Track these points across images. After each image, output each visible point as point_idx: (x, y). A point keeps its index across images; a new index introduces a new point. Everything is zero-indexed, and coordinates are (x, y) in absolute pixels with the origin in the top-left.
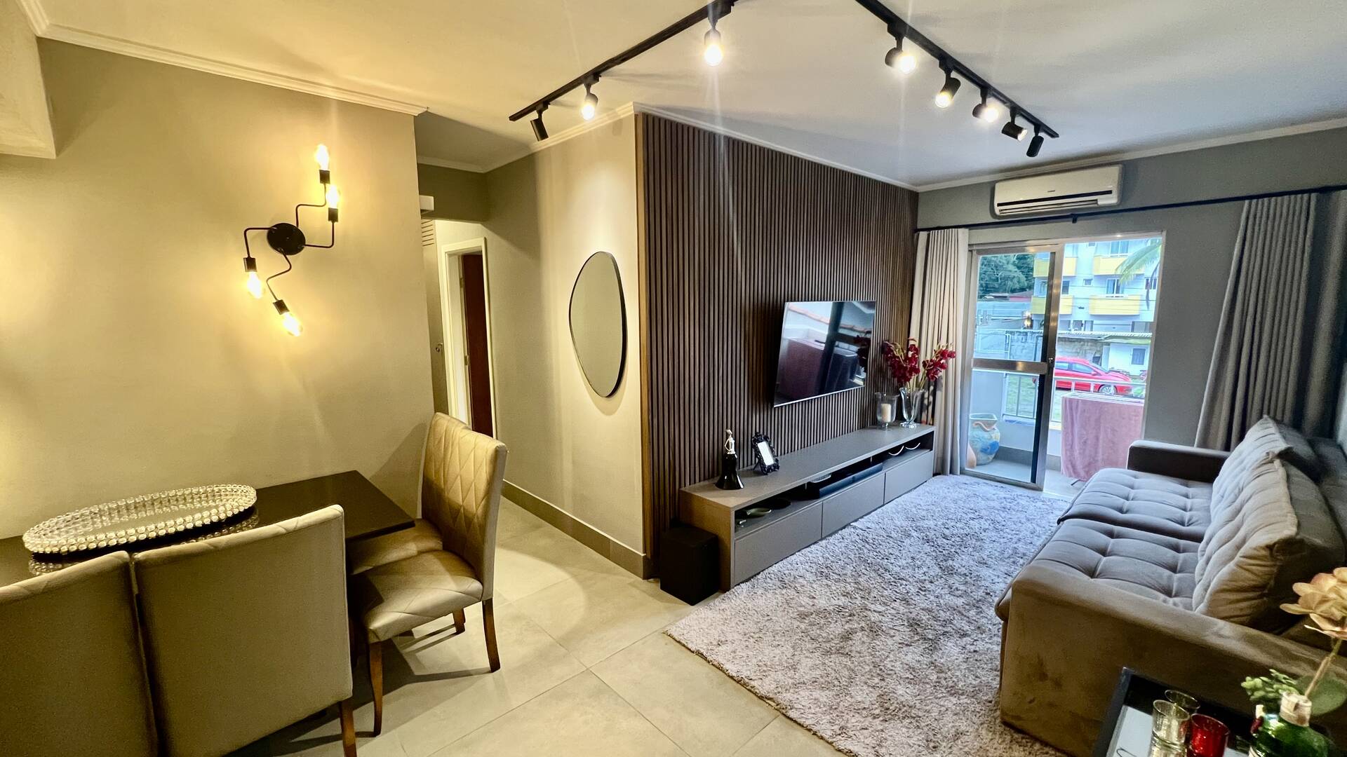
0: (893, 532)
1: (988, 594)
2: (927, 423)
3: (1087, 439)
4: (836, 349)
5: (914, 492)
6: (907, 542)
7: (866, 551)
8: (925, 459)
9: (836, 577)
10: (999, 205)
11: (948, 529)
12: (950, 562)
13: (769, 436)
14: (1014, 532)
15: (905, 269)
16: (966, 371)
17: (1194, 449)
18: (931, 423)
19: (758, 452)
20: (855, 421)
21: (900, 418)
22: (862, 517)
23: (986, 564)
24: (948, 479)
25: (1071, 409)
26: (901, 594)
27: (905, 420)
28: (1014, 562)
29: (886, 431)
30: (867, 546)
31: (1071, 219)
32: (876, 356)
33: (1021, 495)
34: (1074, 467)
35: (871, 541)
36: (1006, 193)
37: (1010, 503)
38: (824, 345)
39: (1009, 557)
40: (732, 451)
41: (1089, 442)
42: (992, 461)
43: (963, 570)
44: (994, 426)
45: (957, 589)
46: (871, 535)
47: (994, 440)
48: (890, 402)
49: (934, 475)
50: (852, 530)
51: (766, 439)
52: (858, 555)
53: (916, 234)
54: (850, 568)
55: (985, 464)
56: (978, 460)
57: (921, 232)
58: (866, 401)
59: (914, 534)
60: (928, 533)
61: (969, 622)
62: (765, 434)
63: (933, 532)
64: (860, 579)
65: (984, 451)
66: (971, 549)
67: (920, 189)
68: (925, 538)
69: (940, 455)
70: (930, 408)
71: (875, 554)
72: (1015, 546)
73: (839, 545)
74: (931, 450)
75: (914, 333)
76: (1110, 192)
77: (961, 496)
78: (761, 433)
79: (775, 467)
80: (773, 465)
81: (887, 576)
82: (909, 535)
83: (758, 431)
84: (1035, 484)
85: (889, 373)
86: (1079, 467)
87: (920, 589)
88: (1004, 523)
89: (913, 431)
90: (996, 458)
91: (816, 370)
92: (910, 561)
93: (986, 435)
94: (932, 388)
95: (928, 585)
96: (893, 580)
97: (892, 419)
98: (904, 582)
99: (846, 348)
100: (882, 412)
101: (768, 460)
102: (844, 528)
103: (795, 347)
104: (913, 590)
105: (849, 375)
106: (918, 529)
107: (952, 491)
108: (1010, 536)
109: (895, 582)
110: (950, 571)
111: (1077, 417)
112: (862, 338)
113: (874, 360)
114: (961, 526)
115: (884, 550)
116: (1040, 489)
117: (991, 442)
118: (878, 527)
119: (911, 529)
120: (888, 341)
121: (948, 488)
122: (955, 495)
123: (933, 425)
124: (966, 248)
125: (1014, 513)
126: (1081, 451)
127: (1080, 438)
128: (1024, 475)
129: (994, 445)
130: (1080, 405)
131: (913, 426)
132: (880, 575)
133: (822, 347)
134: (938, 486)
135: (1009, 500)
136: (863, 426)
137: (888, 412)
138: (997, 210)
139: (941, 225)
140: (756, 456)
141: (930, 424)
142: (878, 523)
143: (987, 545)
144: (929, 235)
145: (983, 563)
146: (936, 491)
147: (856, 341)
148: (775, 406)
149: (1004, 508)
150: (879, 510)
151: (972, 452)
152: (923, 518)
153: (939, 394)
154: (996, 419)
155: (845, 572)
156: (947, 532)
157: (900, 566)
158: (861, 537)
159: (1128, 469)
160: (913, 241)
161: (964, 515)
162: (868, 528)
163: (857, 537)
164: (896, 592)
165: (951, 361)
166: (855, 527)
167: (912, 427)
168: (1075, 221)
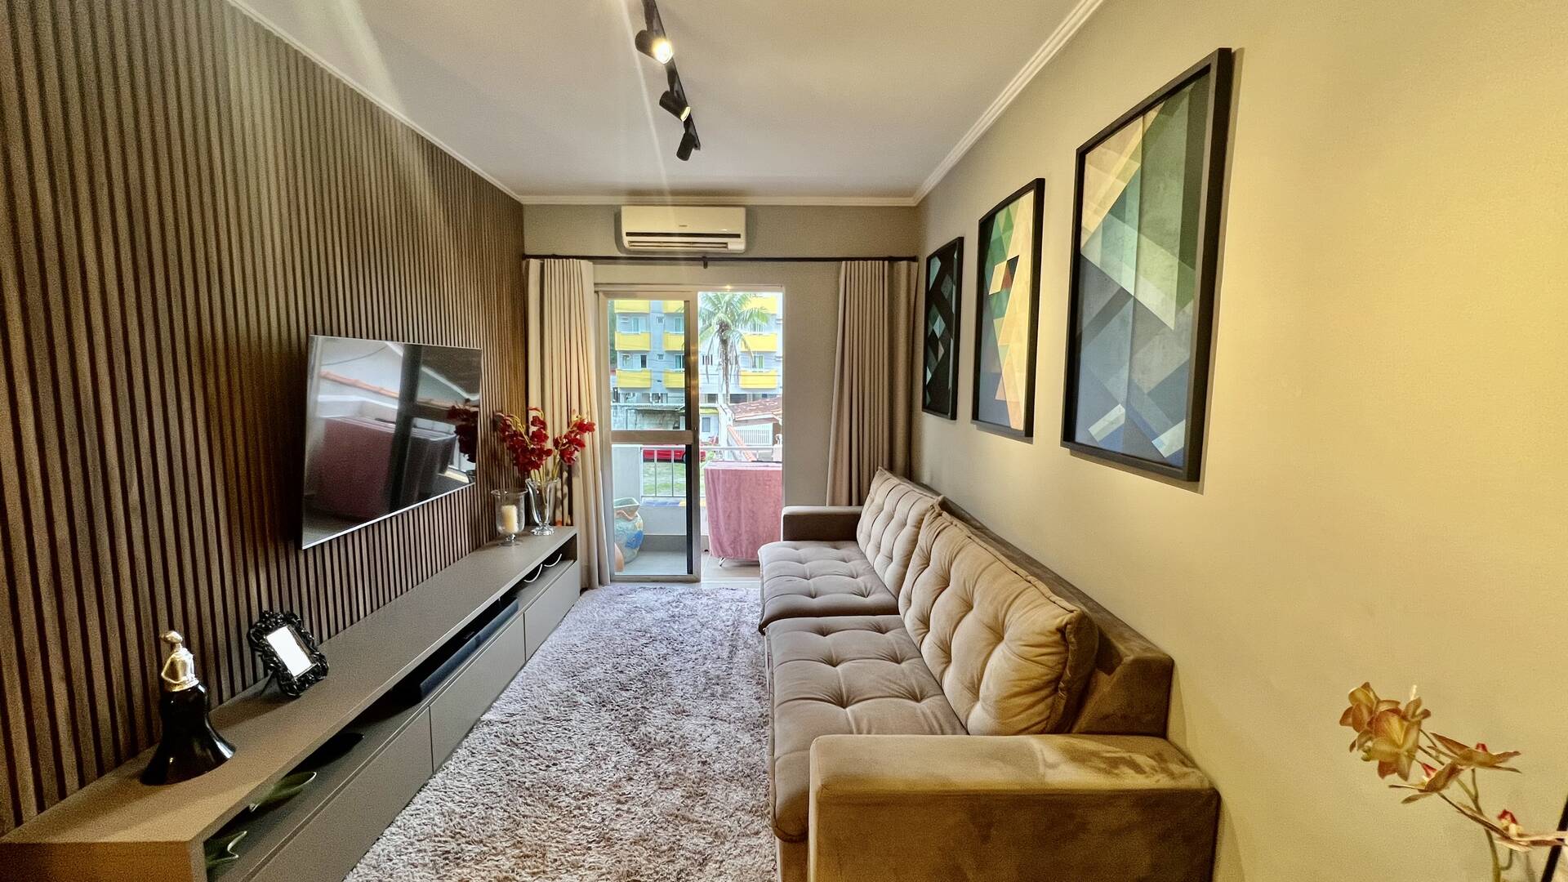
0: (551, 708)
1: (704, 763)
2: (563, 525)
3: (730, 513)
4: (414, 430)
5: (563, 627)
6: (575, 716)
7: (517, 763)
8: (570, 572)
9: (476, 848)
10: (629, 234)
11: (621, 672)
12: (642, 729)
13: (296, 611)
14: (695, 649)
15: (514, 308)
16: (606, 451)
18: (569, 522)
19: (269, 654)
20: (463, 540)
21: (530, 523)
22: (497, 698)
23: (684, 712)
24: (599, 594)
25: (713, 481)
26: (595, 828)
27: (537, 525)
28: (713, 695)
29: (513, 548)
30: (518, 752)
31: (702, 263)
32: (486, 435)
33: (683, 594)
34: (721, 545)
35: (522, 740)
36: (635, 220)
37: (676, 607)
38: (394, 426)
39: (705, 690)
40: (188, 679)
41: (732, 515)
42: (638, 555)
43: (661, 736)
44: (637, 513)
45: (667, 775)
46: (519, 729)
47: (638, 529)
48: (516, 502)
49: (583, 590)
50: (486, 730)
51: (288, 620)
52: (506, 779)
53: (524, 263)
54: (498, 814)
55: (631, 561)
56: (625, 558)
57: (531, 260)
58: (478, 504)
59: (581, 698)
60: (600, 690)
61: (701, 830)
62: (287, 608)
63: (605, 686)
64: (520, 832)
65: (629, 545)
66: (660, 695)
67: (525, 200)
68: (598, 699)
69: (585, 564)
70: (566, 502)
71: (534, 762)
72: (704, 668)
73: (468, 771)
74: (575, 560)
75: (534, 401)
76: (738, 236)
77: (620, 614)
78: (277, 608)
79: (319, 671)
80: (312, 671)
81: (565, 800)
82: (576, 704)
83: (265, 607)
84: (691, 577)
85: (507, 459)
86: (726, 544)
87: (619, 802)
88: (681, 639)
89: (549, 539)
90: (641, 550)
91: (383, 466)
92: (589, 752)
93: (630, 525)
94: (565, 475)
95: (628, 788)
96: (574, 803)
97: (519, 527)
98: (593, 801)
99: (430, 427)
100: (504, 520)
101: (297, 662)
102: (471, 730)
103: (338, 432)
104: (609, 808)
105: (438, 466)
106: (584, 689)
107: (608, 610)
108: (694, 656)
109: (579, 808)
110: (645, 747)
111: (720, 488)
112: (460, 410)
113: (485, 441)
114: (635, 661)
115: (545, 748)
116: (697, 581)
117: (636, 533)
118: (526, 707)
119: (574, 691)
120: (502, 412)
121: (604, 607)
122: (614, 616)
123: (572, 525)
124: (593, 289)
125: (685, 620)
126: (727, 527)
127: (725, 512)
128: (676, 565)
129: (639, 535)
130: (721, 476)
131: (549, 532)
132: (552, 806)
133: (391, 428)
134: (590, 608)
135: (674, 604)
136: (476, 545)
137: (513, 518)
138: (626, 240)
139: (557, 254)
140: (266, 667)
141: (567, 525)
142: (524, 700)
143: (676, 680)
144: (542, 266)
145: (681, 712)
146: (590, 616)
147: (451, 415)
148: (304, 548)
149: (673, 616)
150: (522, 674)
151: (619, 551)
152: (587, 667)
153: (577, 482)
154: (638, 504)
155: (489, 830)
156: (623, 678)
157: (577, 771)
158: (503, 737)
159: (784, 540)
160: (521, 274)
161: (634, 643)
162: (512, 715)
163: (497, 741)
164: (583, 827)
165: (587, 436)
166: (489, 723)
167: (547, 533)
168: (706, 266)
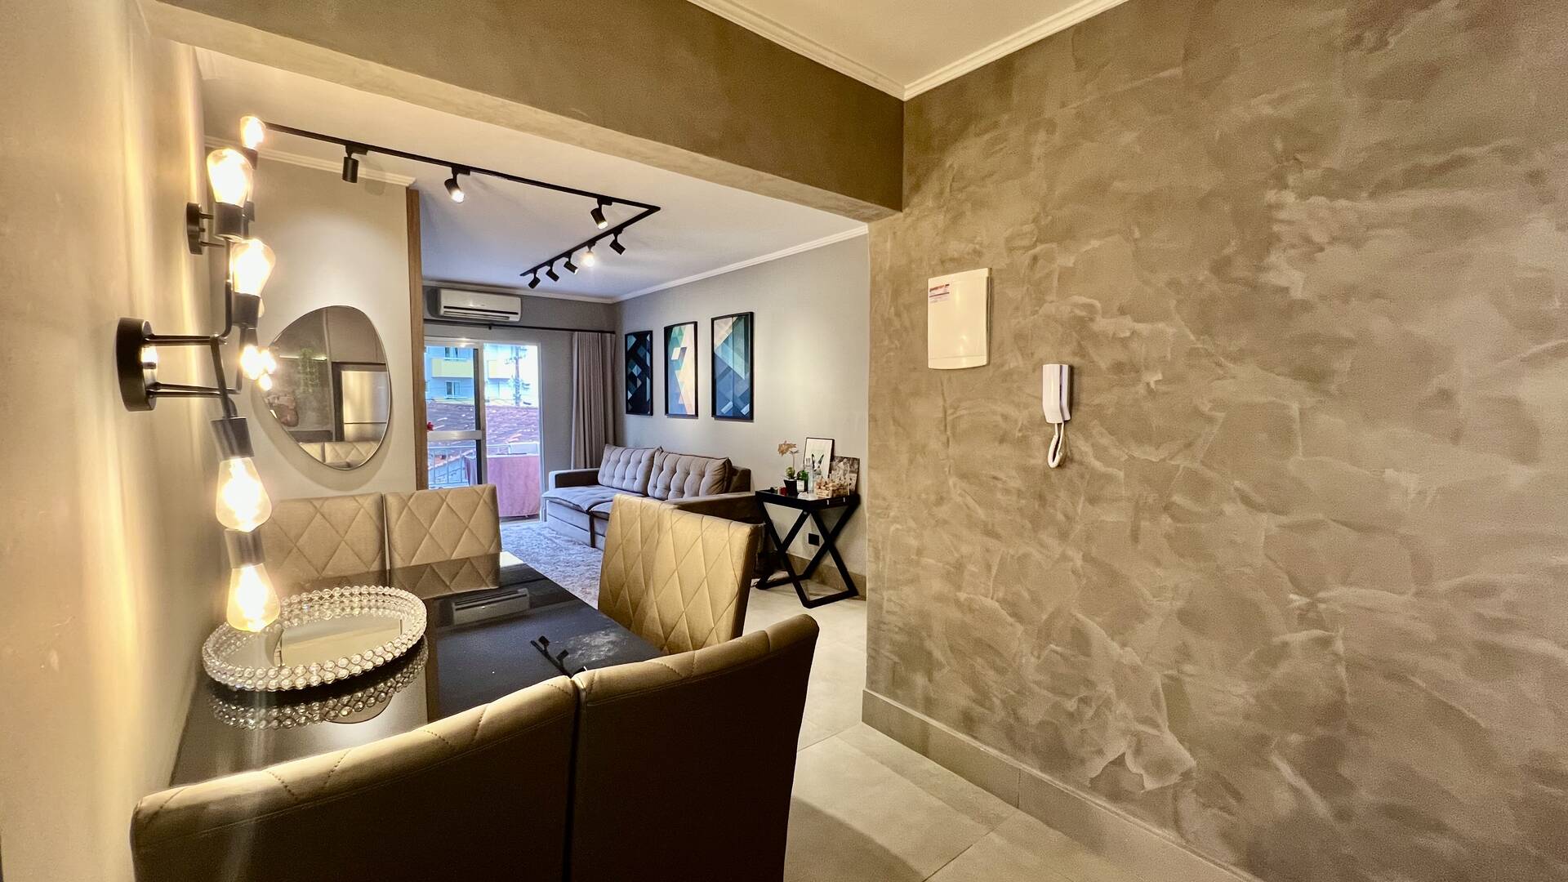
10: (445, 307)
17: (572, 470)
31: (488, 327)
36: (450, 299)
76: (516, 314)
138: (441, 310)
168: (490, 328)
